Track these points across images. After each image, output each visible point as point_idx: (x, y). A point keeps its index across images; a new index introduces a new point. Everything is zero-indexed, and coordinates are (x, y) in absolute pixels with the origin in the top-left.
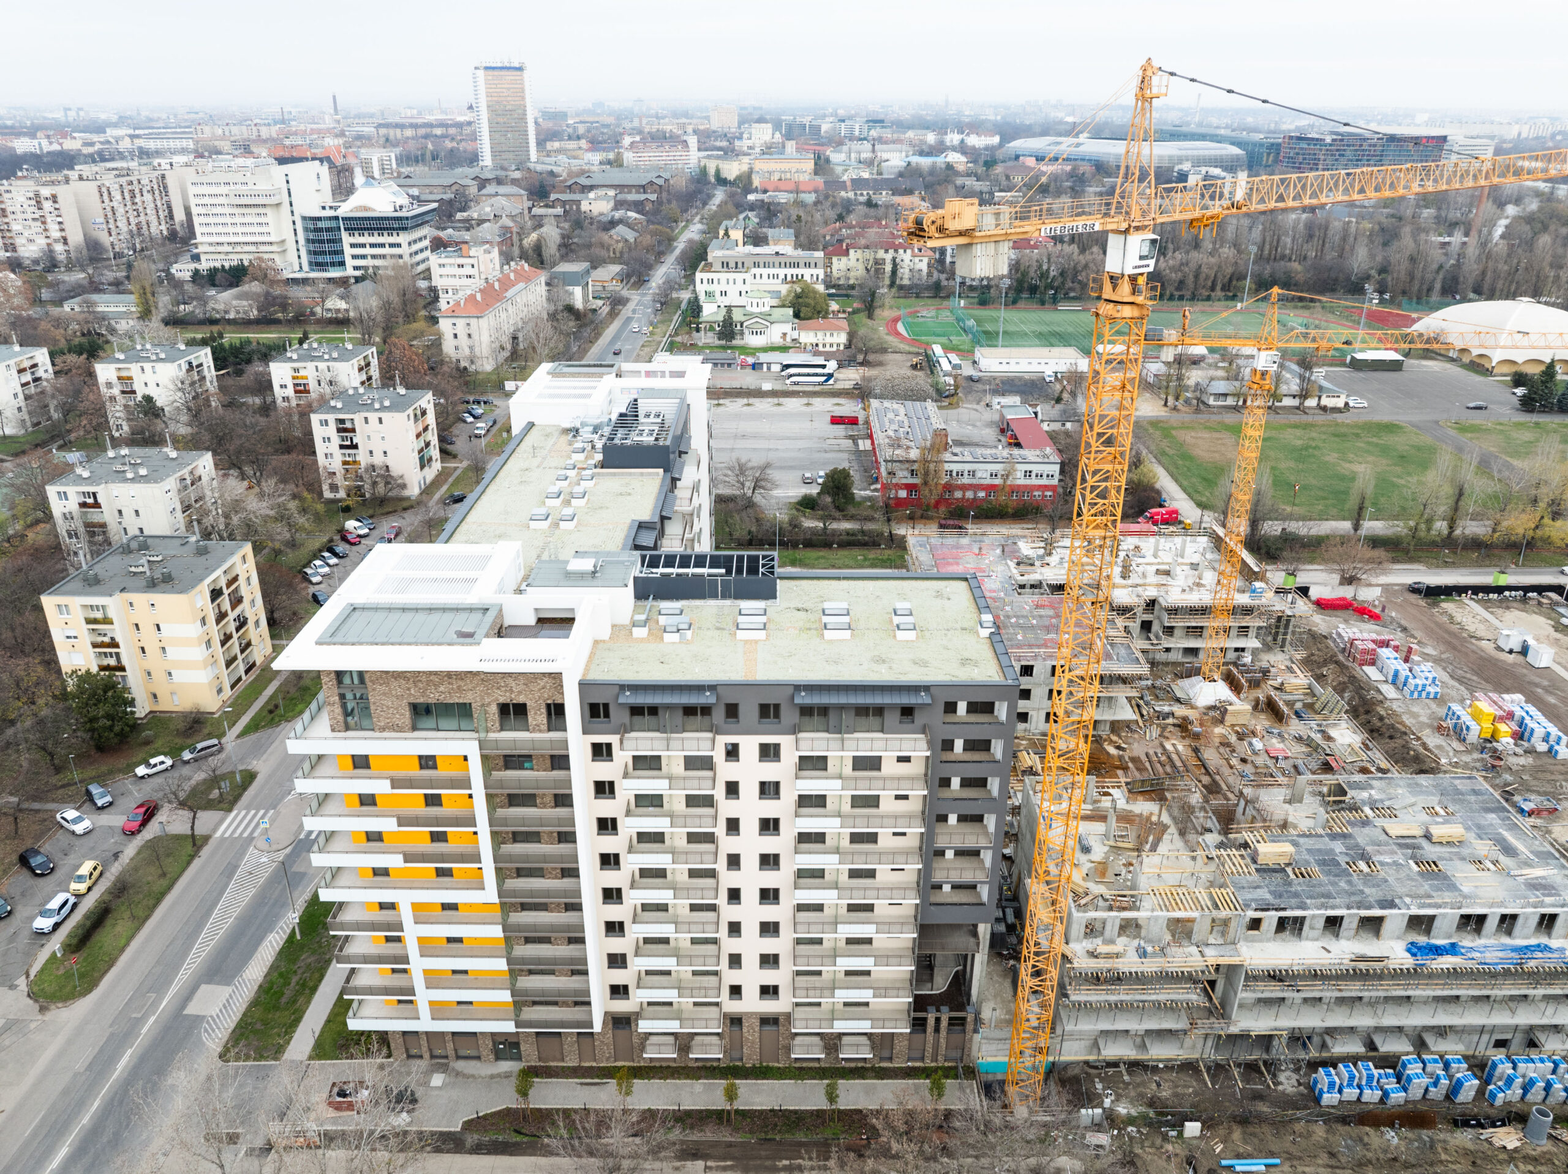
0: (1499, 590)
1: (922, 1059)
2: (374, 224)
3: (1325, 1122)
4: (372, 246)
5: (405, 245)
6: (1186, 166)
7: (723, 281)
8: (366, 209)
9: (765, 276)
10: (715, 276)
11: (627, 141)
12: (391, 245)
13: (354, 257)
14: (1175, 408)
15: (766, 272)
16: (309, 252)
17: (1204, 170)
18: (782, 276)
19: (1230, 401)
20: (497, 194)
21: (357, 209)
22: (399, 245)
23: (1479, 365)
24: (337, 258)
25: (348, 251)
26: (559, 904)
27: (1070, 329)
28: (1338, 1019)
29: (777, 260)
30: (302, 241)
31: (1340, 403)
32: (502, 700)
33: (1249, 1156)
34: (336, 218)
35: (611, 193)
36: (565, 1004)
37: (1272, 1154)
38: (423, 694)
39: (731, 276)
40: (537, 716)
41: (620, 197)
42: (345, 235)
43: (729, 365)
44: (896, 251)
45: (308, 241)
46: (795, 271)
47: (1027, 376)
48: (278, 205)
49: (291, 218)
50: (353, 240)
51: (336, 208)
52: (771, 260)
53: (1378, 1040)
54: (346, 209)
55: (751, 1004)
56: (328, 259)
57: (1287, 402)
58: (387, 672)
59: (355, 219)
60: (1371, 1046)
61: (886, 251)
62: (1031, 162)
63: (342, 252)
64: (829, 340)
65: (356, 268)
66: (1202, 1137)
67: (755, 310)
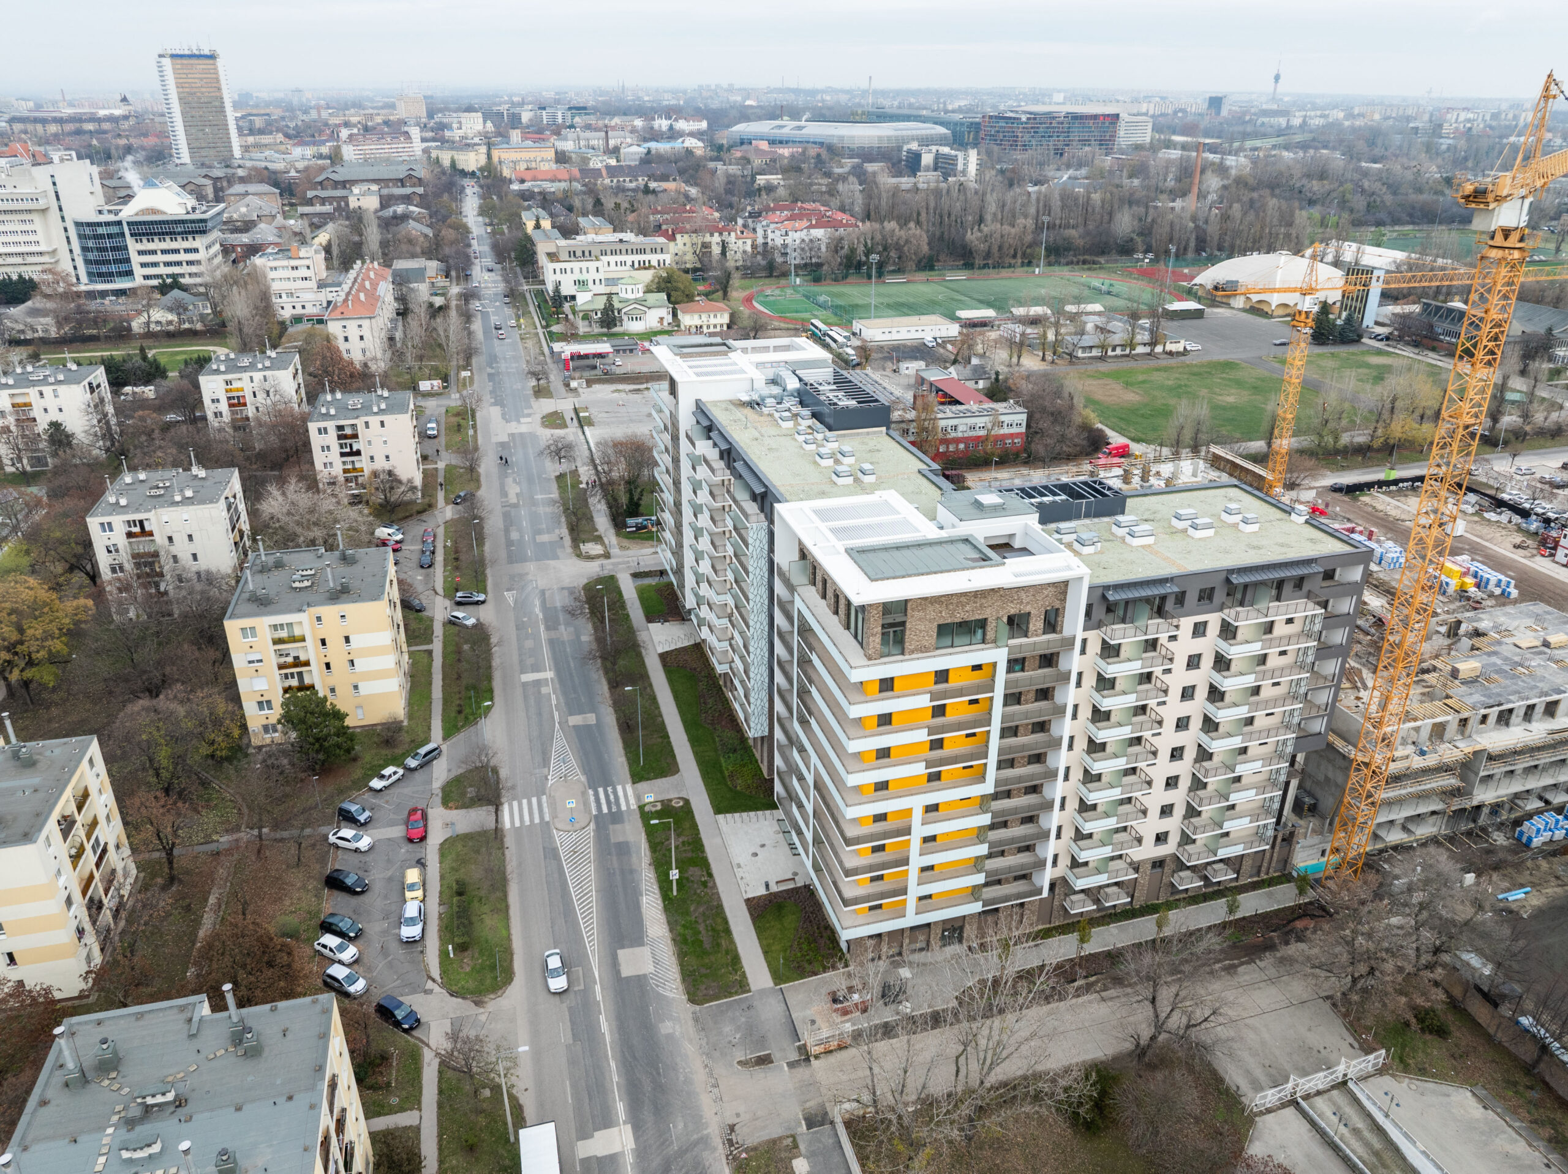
0: (1395, 482)
1: (1258, 873)
2: (166, 228)
3: (1544, 857)
4: (164, 252)
5: (202, 250)
6: (914, 146)
7: (577, 271)
8: (154, 211)
9: (613, 264)
10: (563, 265)
11: (344, 133)
12: (187, 251)
13: (144, 265)
14: (1053, 362)
15: (613, 259)
16: (87, 262)
17: (934, 148)
18: (629, 263)
19: (1095, 353)
20: (247, 194)
21: (144, 212)
22: (196, 250)
23: (1258, 309)
24: (123, 267)
25: (136, 260)
26: (1019, 789)
27: (912, 300)
28: (1516, 787)
29: (623, 247)
30: (77, 250)
31: (1179, 347)
32: (1012, 612)
33: (1509, 890)
34: (119, 223)
35: (375, 187)
36: (1007, 881)
37: (1522, 886)
38: (952, 615)
39: (584, 265)
40: (1036, 624)
41: (385, 192)
42: (130, 242)
43: (631, 351)
44: (721, 234)
45: (85, 249)
46: (642, 257)
47: (909, 343)
48: (44, 211)
49: (61, 225)
50: (140, 247)
51: (116, 213)
52: (619, 247)
53: (1549, 796)
54: (128, 212)
55: (1149, 851)
56: (113, 268)
57: (1140, 350)
58: (925, 599)
59: (144, 223)
60: (1547, 802)
61: (712, 235)
62: (764, 145)
63: (128, 260)
64: (713, 321)
65: (146, 277)
66: (1477, 884)
67: (630, 296)
